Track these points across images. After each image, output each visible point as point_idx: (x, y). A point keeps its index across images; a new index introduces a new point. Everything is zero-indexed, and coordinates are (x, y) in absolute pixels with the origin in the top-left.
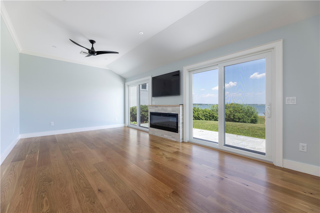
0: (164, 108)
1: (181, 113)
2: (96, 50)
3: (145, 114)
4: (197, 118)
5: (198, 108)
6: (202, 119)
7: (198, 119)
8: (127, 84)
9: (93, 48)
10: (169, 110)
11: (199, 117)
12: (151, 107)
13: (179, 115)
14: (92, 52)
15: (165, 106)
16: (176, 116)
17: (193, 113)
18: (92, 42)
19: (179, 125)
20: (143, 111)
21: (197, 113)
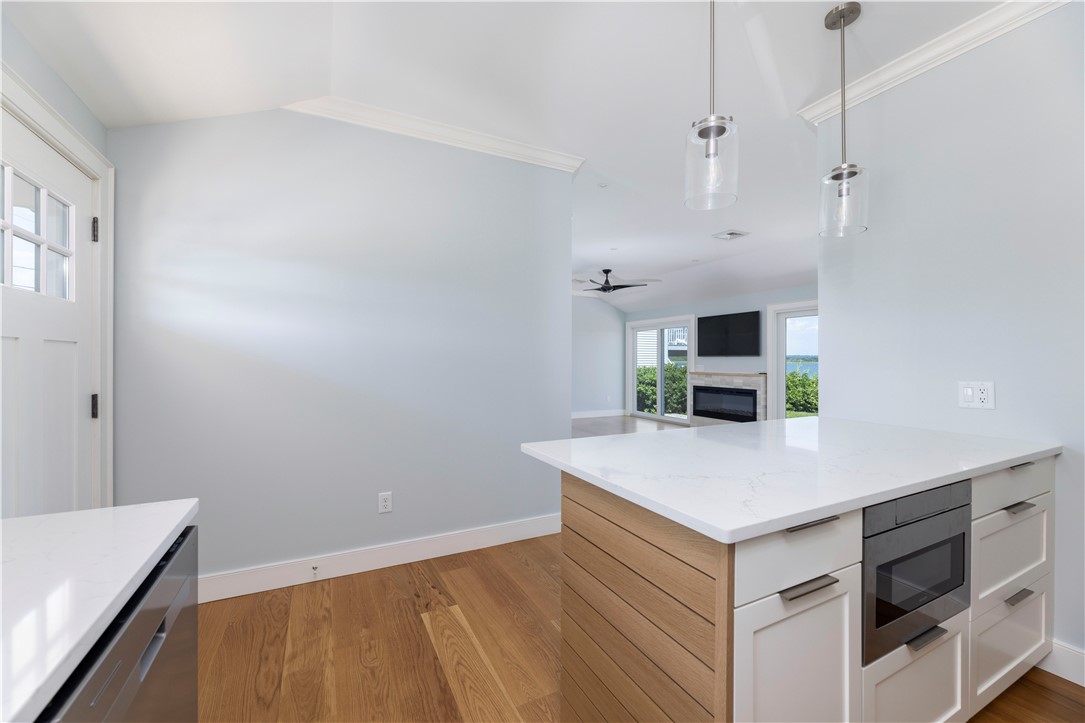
0: (727, 379)
1: (762, 389)
2: (612, 283)
3: (647, 390)
4: (802, 405)
5: (805, 375)
8: (629, 325)
9: (607, 282)
10: (738, 383)
11: (807, 404)
12: (696, 376)
13: (758, 393)
14: (606, 288)
16: (752, 394)
17: (788, 388)
18: (607, 272)
20: (640, 382)
21: (800, 389)
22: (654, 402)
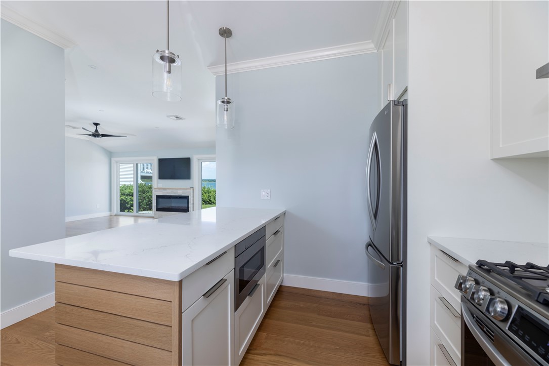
0: (175, 191)
1: (192, 195)
2: (101, 132)
3: (127, 199)
4: (208, 202)
6: (214, 203)
7: (209, 204)
8: (113, 160)
9: (96, 131)
10: (180, 193)
11: (210, 201)
12: (158, 190)
13: (190, 197)
14: (96, 134)
15: (175, 189)
16: (187, 198)
17: (202, 194)
18: (96, 124)
19: (189, 206)
20: (122, 195)
21: (207, 195)
22: (132, 205)
